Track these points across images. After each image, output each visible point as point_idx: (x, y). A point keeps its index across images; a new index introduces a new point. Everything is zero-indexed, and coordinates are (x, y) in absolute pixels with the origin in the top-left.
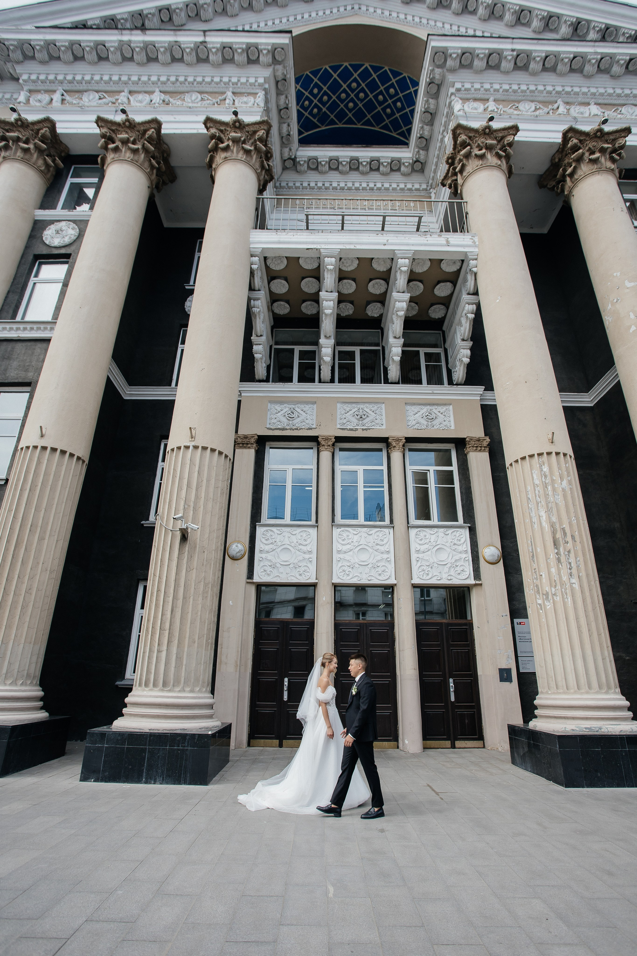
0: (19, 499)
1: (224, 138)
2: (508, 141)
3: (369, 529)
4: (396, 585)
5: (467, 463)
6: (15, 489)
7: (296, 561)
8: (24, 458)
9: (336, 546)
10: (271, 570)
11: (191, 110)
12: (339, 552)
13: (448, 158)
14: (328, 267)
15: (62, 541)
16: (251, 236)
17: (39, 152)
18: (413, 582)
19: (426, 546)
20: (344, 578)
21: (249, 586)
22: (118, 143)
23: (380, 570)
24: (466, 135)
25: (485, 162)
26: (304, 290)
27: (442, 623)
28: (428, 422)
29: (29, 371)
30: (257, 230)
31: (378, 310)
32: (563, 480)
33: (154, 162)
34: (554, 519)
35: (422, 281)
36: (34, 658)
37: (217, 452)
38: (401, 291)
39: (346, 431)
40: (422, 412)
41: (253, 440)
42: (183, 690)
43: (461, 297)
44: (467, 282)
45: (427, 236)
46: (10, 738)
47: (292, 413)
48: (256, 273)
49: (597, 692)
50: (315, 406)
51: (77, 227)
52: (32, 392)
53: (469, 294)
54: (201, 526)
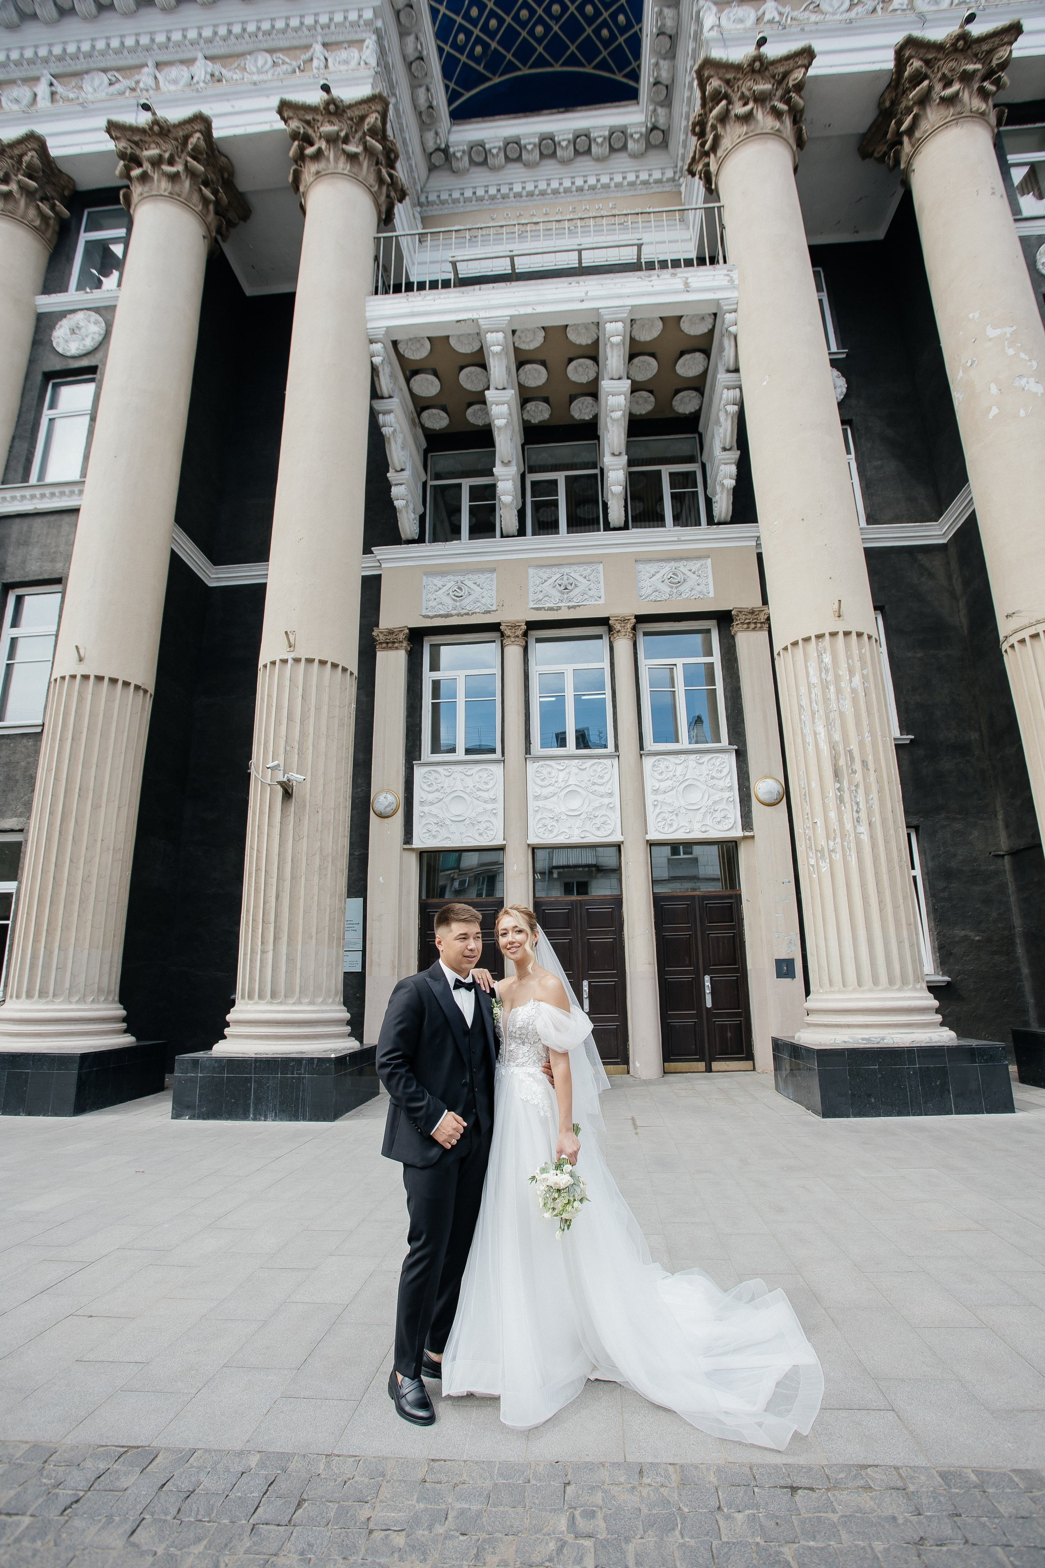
0: (59, 753)
1: (313, 135)
2: (794, 80)
3: (581, 761)
4: (623, 842)
5: (735, 650)
6: (53, 739)
7: (474, 815)
8: (60, 694)
9: (532, 789)
10: (438, 829)
11: (257, 89)
12: (537, 798)
13: (694, 125)
14: (492, 348)
15: (127, 807)
16: (367, 309)
17: (27, 196)
18: (648, 837)
20: (545, 836)
21: (406, 854)
22: (147, 166)
23: (598, 821)
24: (720, 79)
25: (752, 127)
26: (465, 386)
27: (693, 897)
28: (672, 587)
29: (53, 560)
30: (377, 297)
31: (589, 409)
32: (855, 675)
33: (207, 192)
34: (837, 737)
35: (653, 355)
36: (106, 968)
37: (329, 664)
38: (617, 377)
39: (542, 612)
40: (662, 572)
41: (401, 636)
42: (299, 1002)
43: (719, 376)
44: (723, 351)
45: (652, 278)
46: (81, 1068)
47: (460, 589)
48: (380, 369)
49: (885, 990)
50: (495, 575)
51: (101, 319)
52: (63, 593)
53: (728, 371)
54: (312, 776)
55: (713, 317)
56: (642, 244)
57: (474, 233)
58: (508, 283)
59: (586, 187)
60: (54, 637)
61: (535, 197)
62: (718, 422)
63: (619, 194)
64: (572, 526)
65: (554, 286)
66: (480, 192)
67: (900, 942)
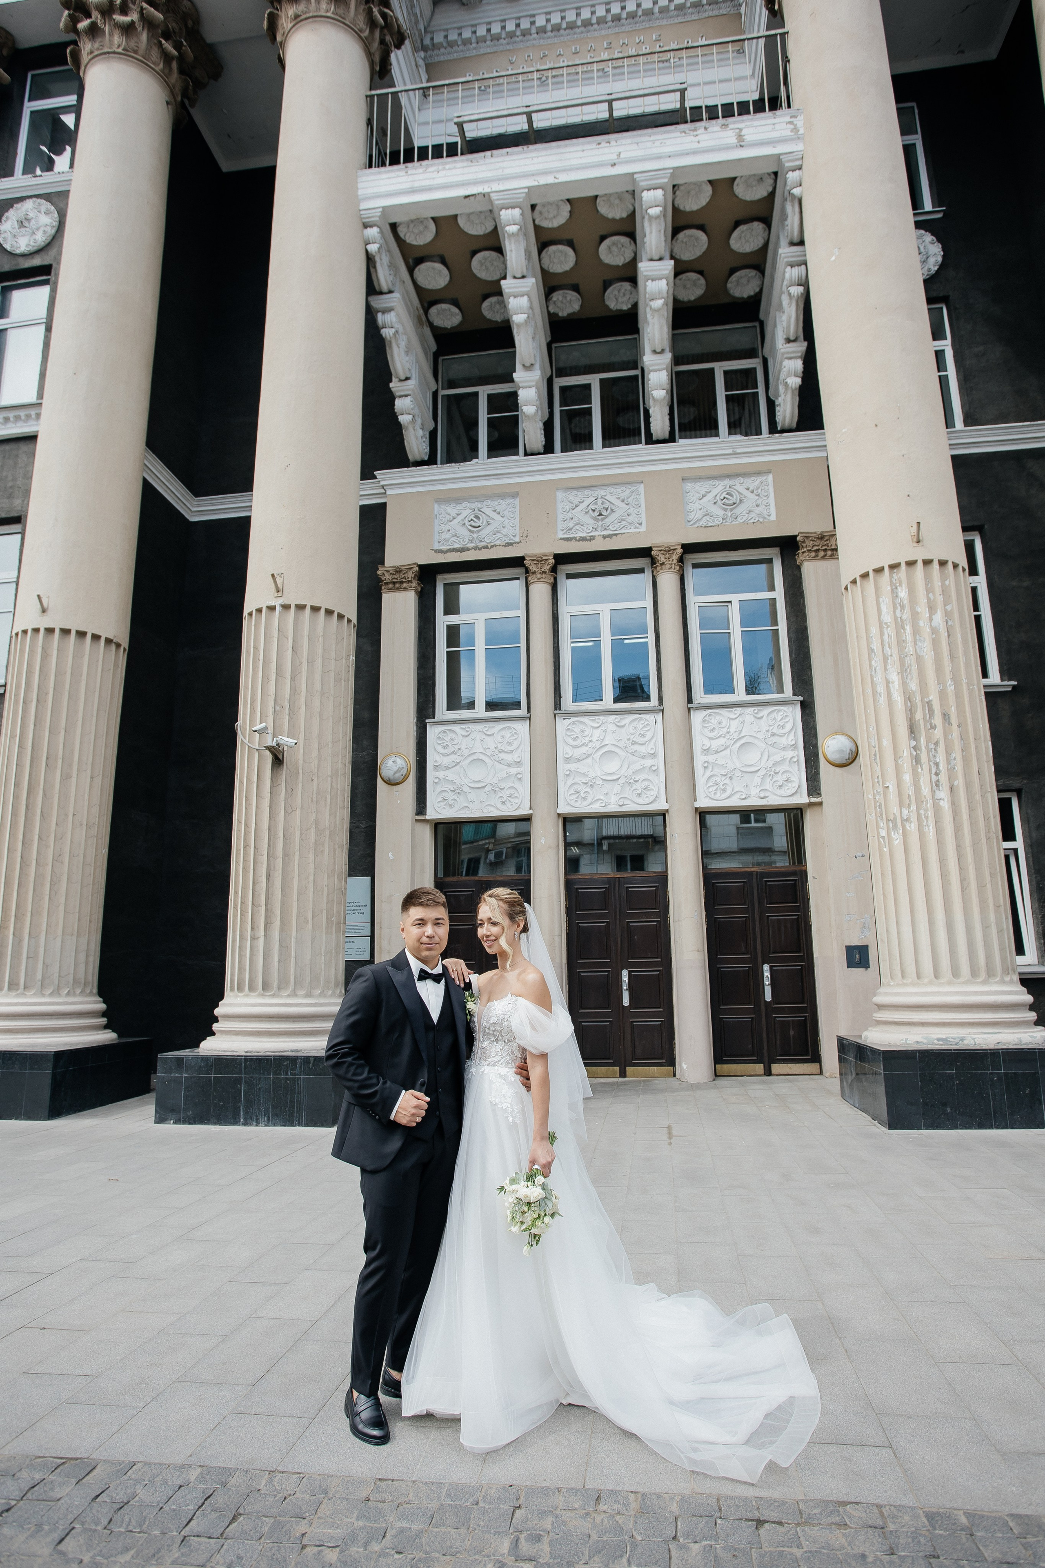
3: (619, 717)
4: (667, 811)
5: (801, 583)
6: (16, 701)
7: (495, 780)
8: (22, 650)
9: (563, 750)
10: (455, 797)
12: (568, 760)
14: (507, 228)
15: (101, 777)
16: (360, 185)
18: (698, 804)
19: (722, 741)
20: (577, 805)
21: (419, 826)
22: (95, 16)
23: (639, 786)
26: (478, 275)
27: (751, 873)
28: (726, 510)
29: (10, 496)
30: (371, 170)
31: (627, 297)
32: (936, 612)
33: (168, 46)
34: (913, 686)
35: (701, 228)
36: (82, 957)
37: (323, 611)
38: (657, 257)
39: (573, 543)
40: (715, 492)
41: (410, 575)
42: (294, 994)
43: (780, 251)
44: (786, 219)
45: (699, 132)
46: (55, 1067)
47: (477, 517)
48: (377, 259)
49: (967, 983)
50: (517, 501)
51: (53, 208)
52: (23, 533)
53: (792, 244)
54: (305, 739)
55: (773, 176)
56: (686, 89)
57: (486, 83)
58: (525, 147)
59: (624, 15)
60: (14, 585)
61: (562, 32)
62: (780, 307)
63: (665, 22)
64: (609, 438)
65: (579, 148)
66: (496, 29)
67: (986, 928)
